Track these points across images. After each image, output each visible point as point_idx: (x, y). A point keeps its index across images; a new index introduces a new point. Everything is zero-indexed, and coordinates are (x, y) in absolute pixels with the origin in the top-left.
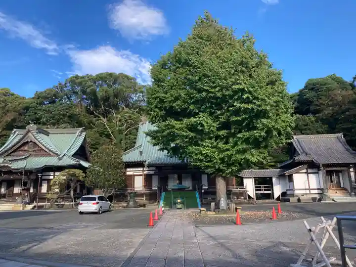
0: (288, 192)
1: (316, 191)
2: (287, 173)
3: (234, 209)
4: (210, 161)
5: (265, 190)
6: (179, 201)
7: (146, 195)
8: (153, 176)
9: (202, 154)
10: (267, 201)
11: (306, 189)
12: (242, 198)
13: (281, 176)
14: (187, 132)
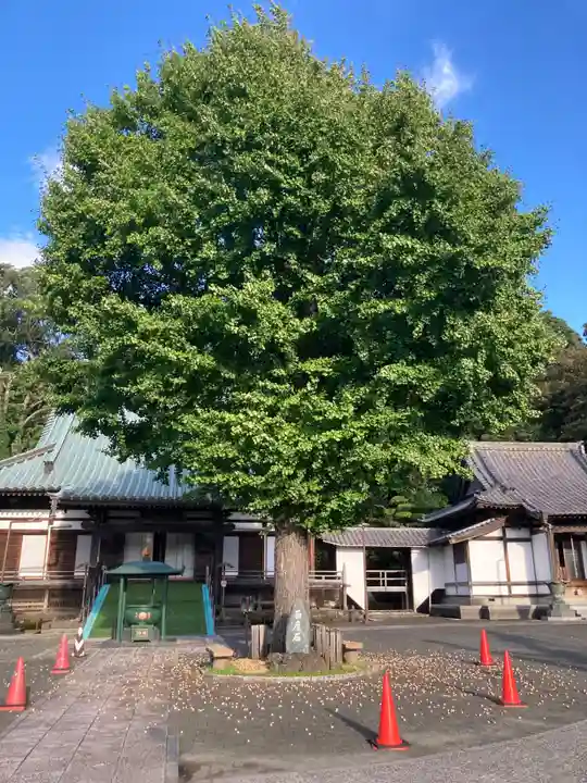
0: (451, 591)
1: (525, 590)
2: (454, 537)
3: (339, 650)
4: (261, 469)
5: (391, 584)
6: (143, 615)
7: (53, 592)
8: (80, 538)
9: (234, 439)
10: (395, 614)
11: (500, 584)
12: (332, 604)
13: (435, 547)
14: (183, 349)
